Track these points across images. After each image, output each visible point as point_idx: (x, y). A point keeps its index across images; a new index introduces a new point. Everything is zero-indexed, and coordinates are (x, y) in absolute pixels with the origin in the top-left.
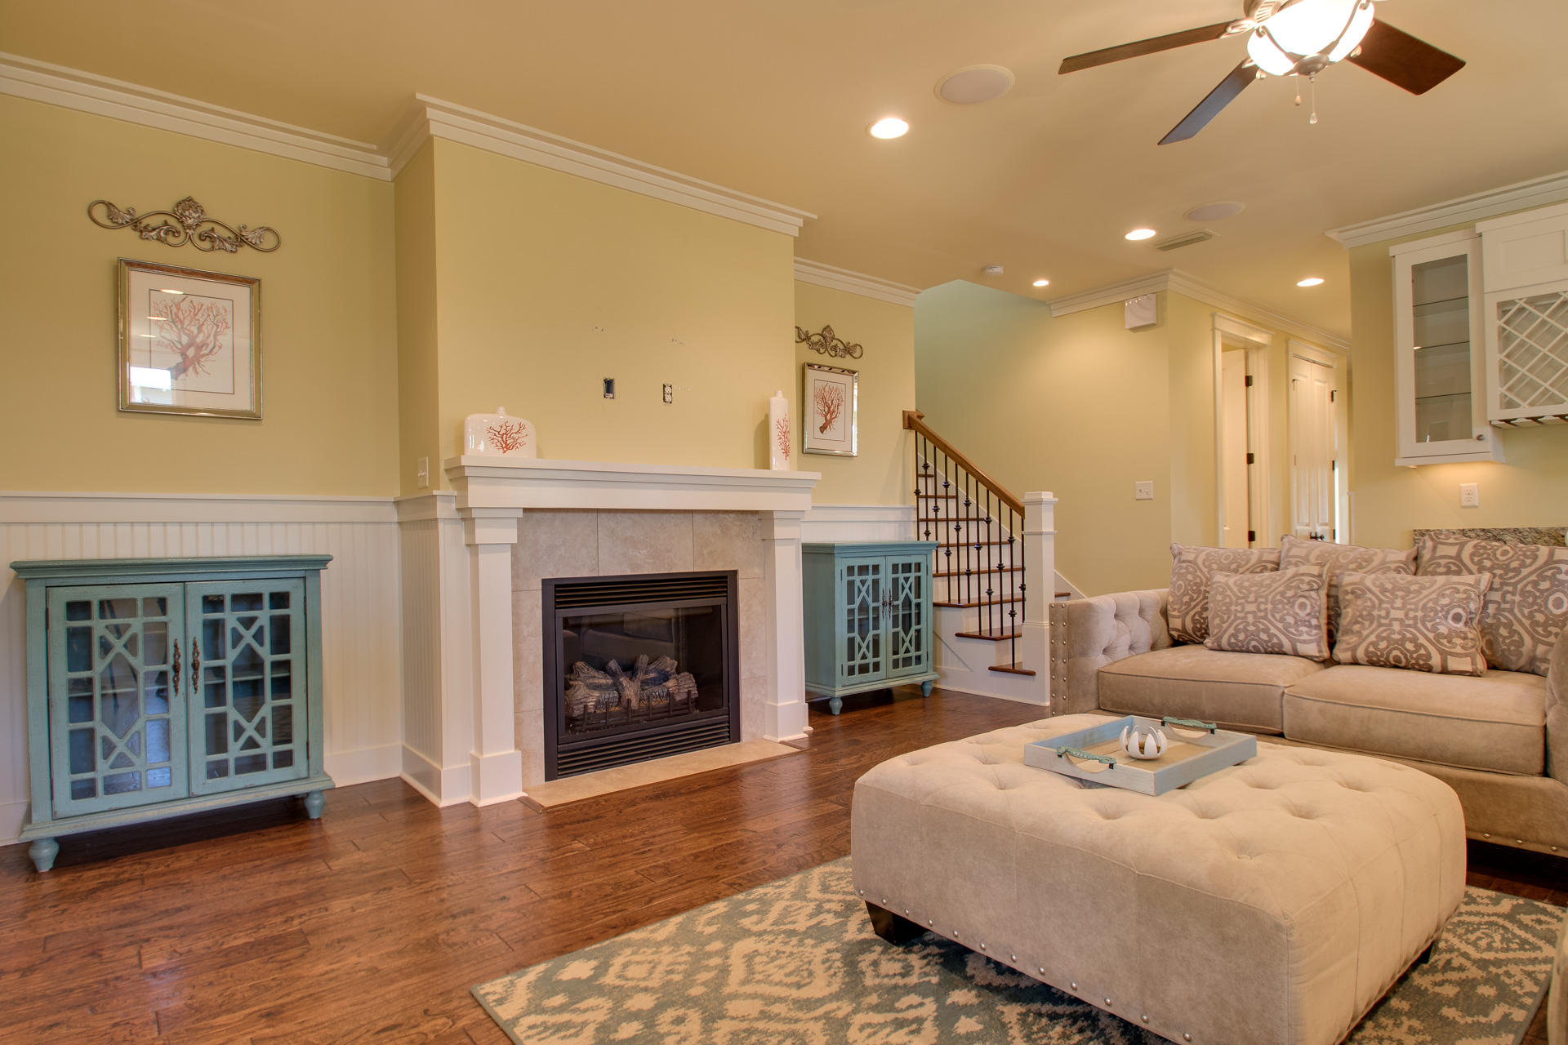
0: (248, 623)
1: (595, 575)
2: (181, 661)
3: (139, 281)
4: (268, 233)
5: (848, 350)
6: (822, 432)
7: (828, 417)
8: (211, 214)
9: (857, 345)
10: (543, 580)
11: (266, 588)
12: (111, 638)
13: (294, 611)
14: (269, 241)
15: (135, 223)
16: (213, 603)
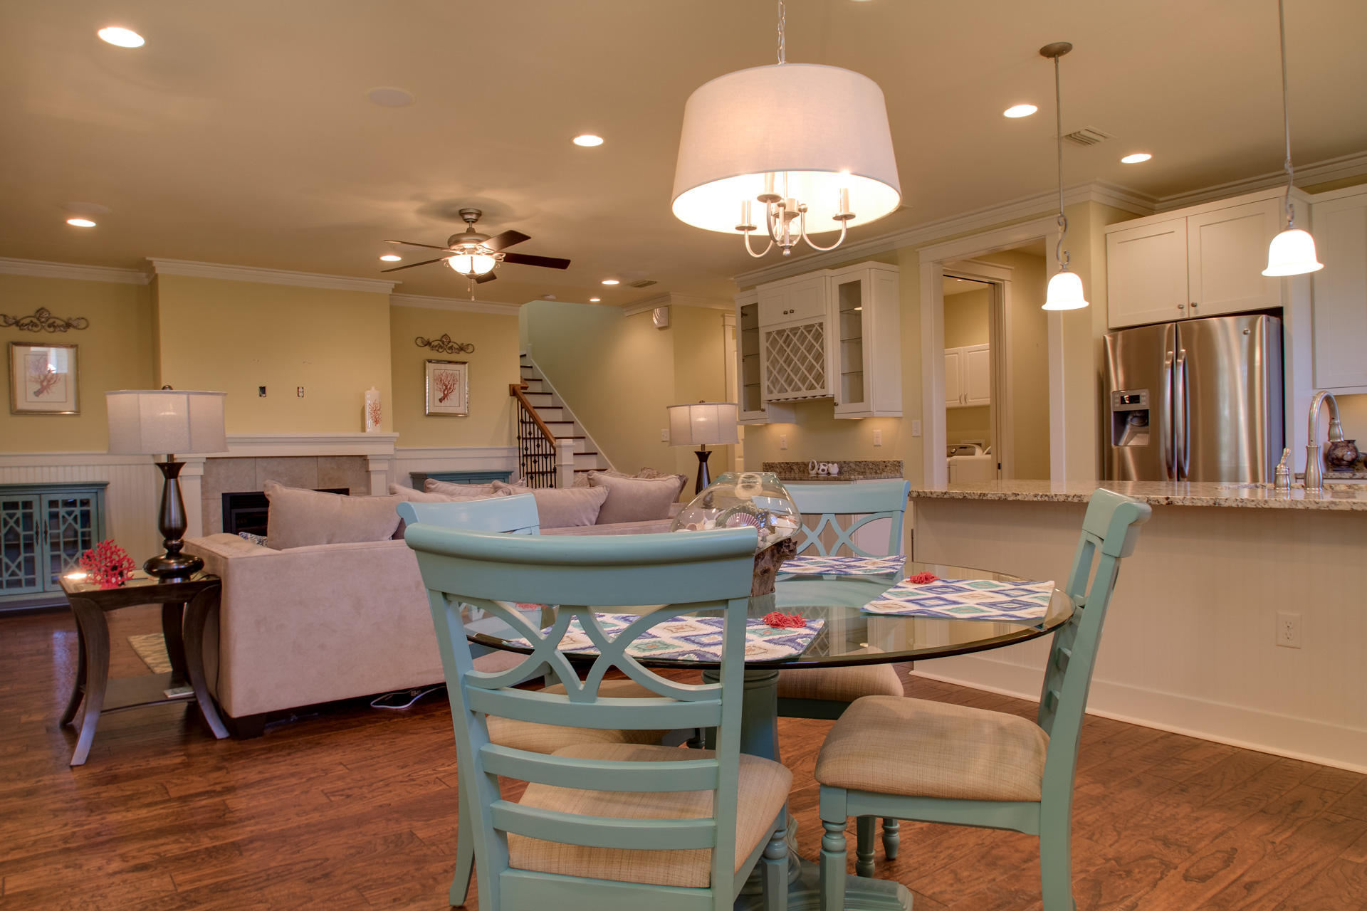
0: (70, 514)
1: (254, 491)
2: (39, 530)
3: (19, 352)
4: (83, 320)
5: (462, 348)
6: (441, 402)
7: (446, 392)
8: (54, 314)
9: (469, 345)
10: (223, 494)
11: (78, 497)
12: (8, 519)
13: (92, 508)
14: (83, 324)
15: (17, 323)
16: (53, 503)
